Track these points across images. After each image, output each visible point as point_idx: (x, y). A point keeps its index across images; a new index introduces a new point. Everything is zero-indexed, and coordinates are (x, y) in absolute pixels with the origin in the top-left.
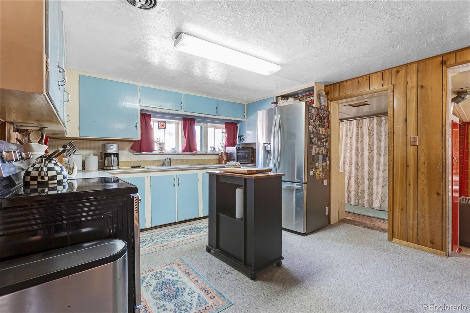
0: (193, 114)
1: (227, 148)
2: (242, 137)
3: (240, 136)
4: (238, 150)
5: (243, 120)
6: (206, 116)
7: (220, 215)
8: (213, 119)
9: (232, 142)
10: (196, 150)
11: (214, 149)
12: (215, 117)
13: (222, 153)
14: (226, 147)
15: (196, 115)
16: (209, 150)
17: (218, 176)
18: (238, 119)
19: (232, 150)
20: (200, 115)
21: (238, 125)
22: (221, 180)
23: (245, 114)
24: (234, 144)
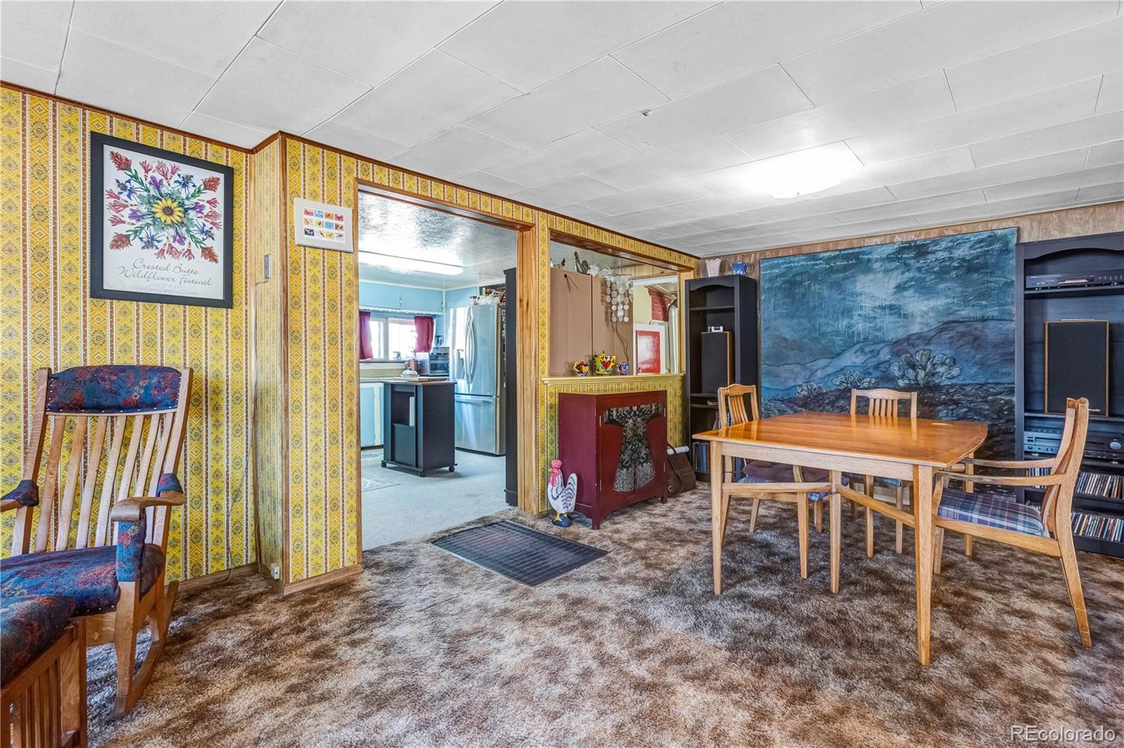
0: (367, 308)
1: (417, 354)
2: (440, 338)
3: (438, 337)
4: (432, 357)
5: (440, 314)
6: (386, 310)
7: (395, 425)
8: (396, 313)
9: (425, 344)
10: (371, 357)
11: (399, 355)
12: (398, 311)
13: (409, 361)
14: (415, 352)
15: (371, 309)
16: (392, 357)
17: (393, 385)
18: (432, 313)
19: (424, 356)
20: (376, 309)
21: (435, 321)
22: (397, 389)
23: (444, 305)
24: (427, 348)
